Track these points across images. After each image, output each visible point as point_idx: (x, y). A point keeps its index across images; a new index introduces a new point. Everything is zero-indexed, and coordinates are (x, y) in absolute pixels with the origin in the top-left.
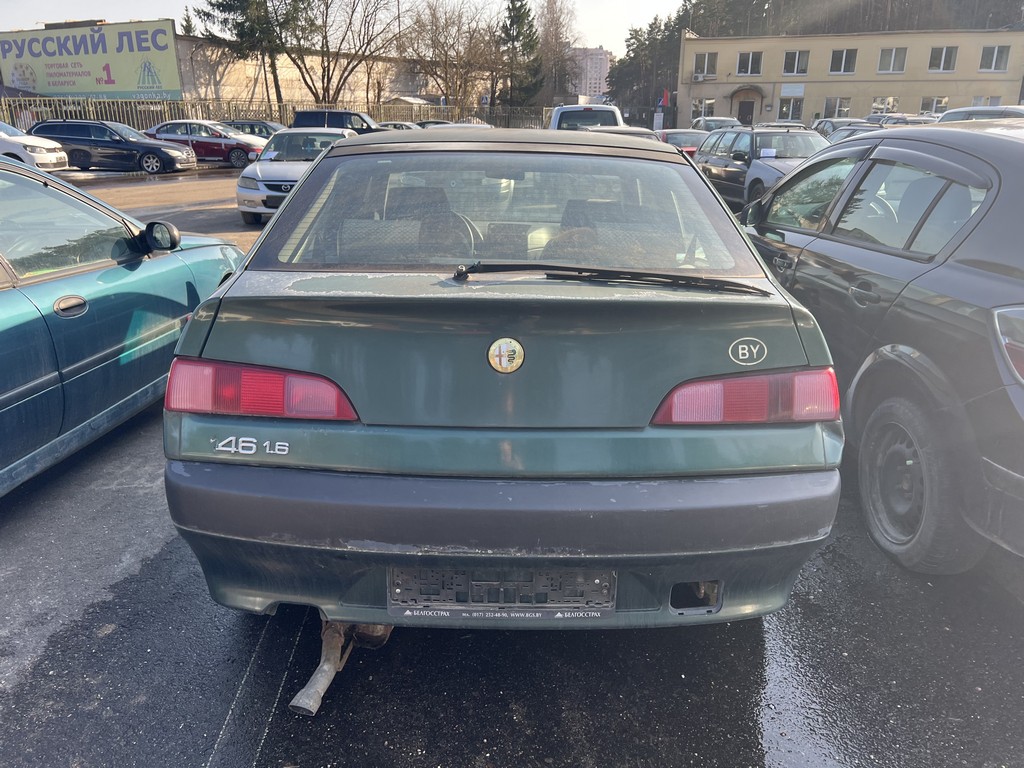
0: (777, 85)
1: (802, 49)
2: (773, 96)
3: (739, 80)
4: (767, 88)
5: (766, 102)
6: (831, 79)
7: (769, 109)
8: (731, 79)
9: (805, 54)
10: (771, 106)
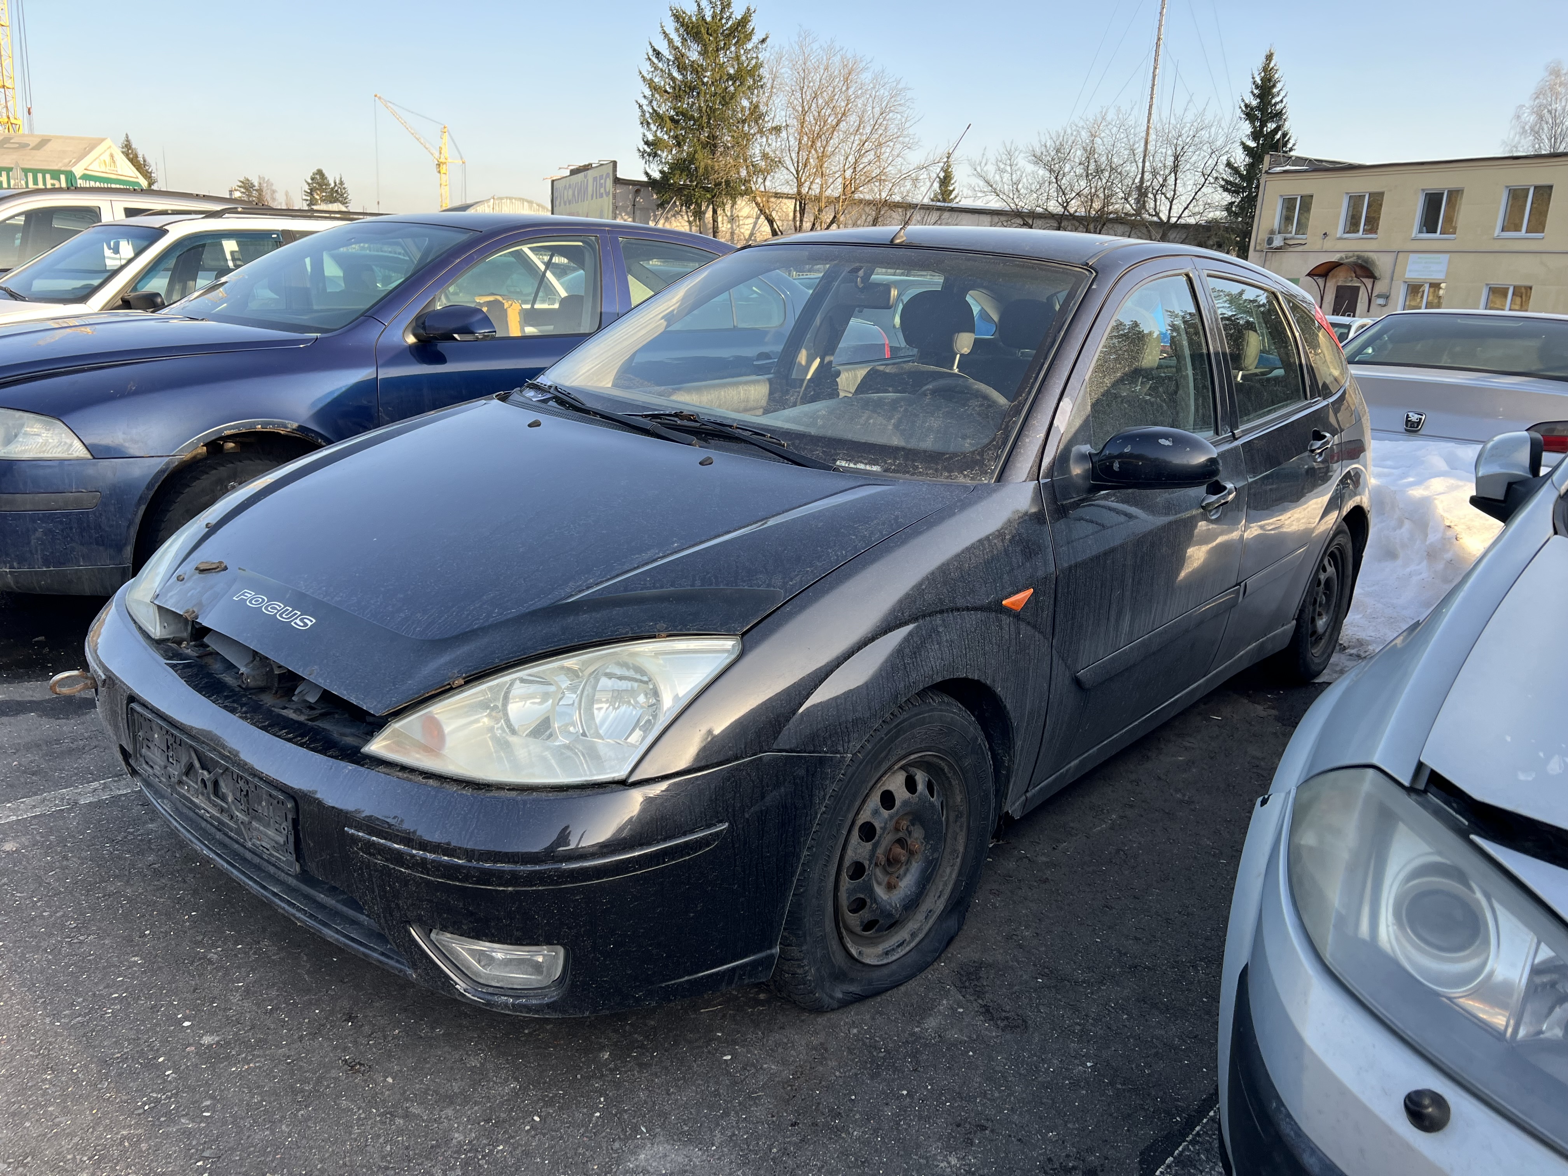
0: (1400, 254)
1: (1453, 185)
2: (1392, 280)
3: (1341, 246)
4: (1382, 263)
5: (1380, 287)
6: (1497, 246)
7: (1381, 301)
8: (1328, 244)
9: (1455, 194)
10: (1387, 297)
